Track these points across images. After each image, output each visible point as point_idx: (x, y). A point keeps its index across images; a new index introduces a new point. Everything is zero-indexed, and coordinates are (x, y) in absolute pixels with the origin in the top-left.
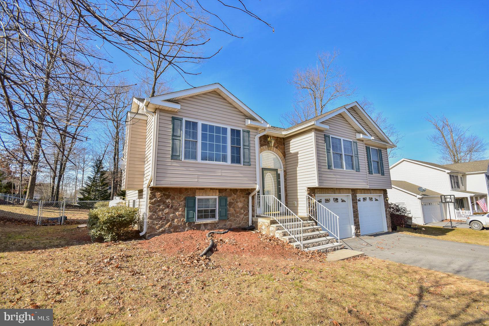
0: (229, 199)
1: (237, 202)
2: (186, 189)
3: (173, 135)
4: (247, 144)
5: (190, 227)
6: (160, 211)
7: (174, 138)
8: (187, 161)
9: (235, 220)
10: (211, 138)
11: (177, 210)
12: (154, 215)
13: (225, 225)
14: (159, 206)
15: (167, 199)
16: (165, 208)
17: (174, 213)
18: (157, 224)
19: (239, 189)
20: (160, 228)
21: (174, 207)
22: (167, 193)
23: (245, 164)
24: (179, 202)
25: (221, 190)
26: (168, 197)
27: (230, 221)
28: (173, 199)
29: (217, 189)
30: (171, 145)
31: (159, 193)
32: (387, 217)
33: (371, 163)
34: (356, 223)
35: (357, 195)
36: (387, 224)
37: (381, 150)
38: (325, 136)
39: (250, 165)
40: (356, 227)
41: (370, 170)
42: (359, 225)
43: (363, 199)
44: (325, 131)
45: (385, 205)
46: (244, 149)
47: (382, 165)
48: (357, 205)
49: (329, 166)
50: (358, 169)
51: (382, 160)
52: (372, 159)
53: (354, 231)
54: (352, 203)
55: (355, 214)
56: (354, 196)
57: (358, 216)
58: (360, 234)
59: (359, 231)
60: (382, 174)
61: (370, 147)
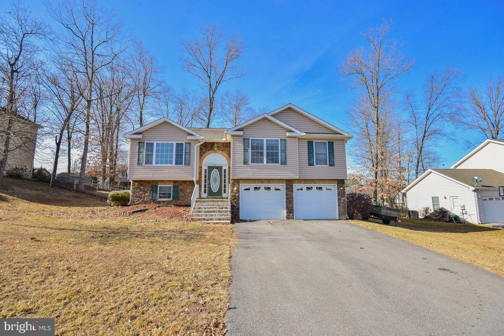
0: (180, 187)
1: (186, 189)
2: (152, 181)
3: (139, 152)
4: (188, 151)
5: (154, 203)
6: (137, 193)
7: (139, 153)
8: (146, 165)
9: (184, 200)
10: (162, 151)
11: (147, 192)
12: (134, 195)
13: (177, 203)
14: (137, 190)
15: (141, 186)
16: (140, 191)
17: (144, 194)
18: (135, 199)
19: (188, 181)
20: (137, 201)
21: (145, 191)
22: (141, 183)
23: (186, 164)
24: (148, 188)
25: (175, 182)
26: (142, 185)
27: (180, 200)
28: (145, 186)
29: (172, 181)
30: (137, 158)
31: (137, 183)
32: (339, 206)
33: (312, 156)
34: (289, 208)
35: (294, 184)
36: (339, 212)
37: (333, 142)
38: (244, 139)
39: (190, 165)
40: (288, 211)
41: (310, 162)
42: (293, 210)
43: (307, 188)
44: (244, 136)
45: (338, 194)
46: (185, 155)
47: (332, 157)
48: (293, 193)
49: (245, 163)
50: (284, 163)
51: (333, 152)
52: (315, 152)
53: (285, 214)
54: (286, 191)
55: (288, 201)
56: (288, 186)
57: (292, 202)
58: (292, 217)
59: (291, 215)
60: (330, 165)
61: (314, 141)
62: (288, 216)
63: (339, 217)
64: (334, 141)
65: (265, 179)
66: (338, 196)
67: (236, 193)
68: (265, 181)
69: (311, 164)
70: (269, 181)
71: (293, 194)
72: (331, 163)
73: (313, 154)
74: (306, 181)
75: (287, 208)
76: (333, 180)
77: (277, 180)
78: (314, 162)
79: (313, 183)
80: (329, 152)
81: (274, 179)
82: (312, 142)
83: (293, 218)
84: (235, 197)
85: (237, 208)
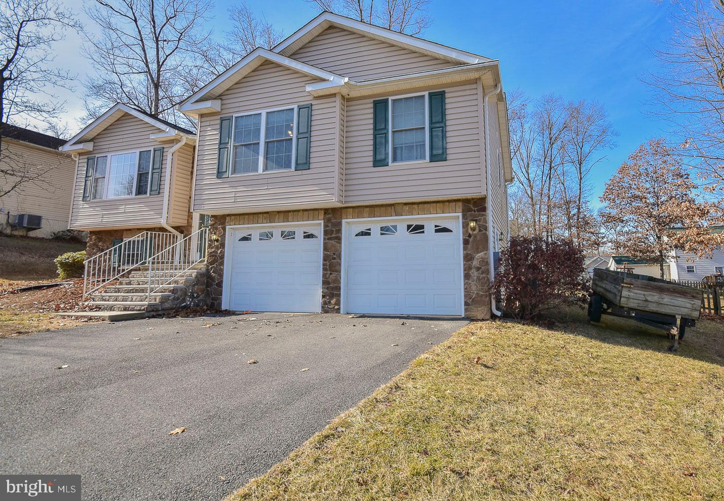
0: (156, 240)
1: (165, 244)
3: (86, 177)
4: (157, 166)
6: (93, 254)
7: (87, 179)
8: (94, 200)
10: (119, 169)
15: (99, 242)
16: (97, 252)
22: (100, 237)
23: (152, 193)
24: (108, 245)
26: (100, 240)
28: (104, 242)
30: (83, 187)
31: (94, 237)
32: (467, 276)
33: (384, 140)
34: (328, 283)
35: (344, 221)
36: (465, 296)
37: (445, 91)
38: (222, 120)
39: (159, 193)
40: (326, 290)
41: (378, 157)
42: (339, 289)
43: (382, 229)
44: (224, 112)
45: (466, 242)
46: (153, 173)
47: (440, 134)
48: (340, 243)
49: (220, 174)
50: (304, 164)
51: (443, 119)
52: (393, 128)
53: (319, 300)
54: (324, 239)
55: (328, 264)
56: (330, 225)
57: (337, 268)
58: (336, 307)
59: (333, 301)
60: (434, 158)
61: (390, 98)
62: (325, 303)
63: (466, 310)
64: (447, 90)
65: (279, 212)
66: (465, 249)
67: (217, 248)
68: (277, 216)
69: (379, 162)
70: (285, 215)
71: (340, 247)
72: (435, 152)
73: (386, 134)
74: (373, 210)
75: (325, 283)
76: (449, 201)
77: (305, 213)
78: (387, 154)
79: (393, 213)
80: (431, 122)
81: (298, 211)
82: (386, 101)
83: (339, 309)
84: (215, 256)
85: (217, 282)
